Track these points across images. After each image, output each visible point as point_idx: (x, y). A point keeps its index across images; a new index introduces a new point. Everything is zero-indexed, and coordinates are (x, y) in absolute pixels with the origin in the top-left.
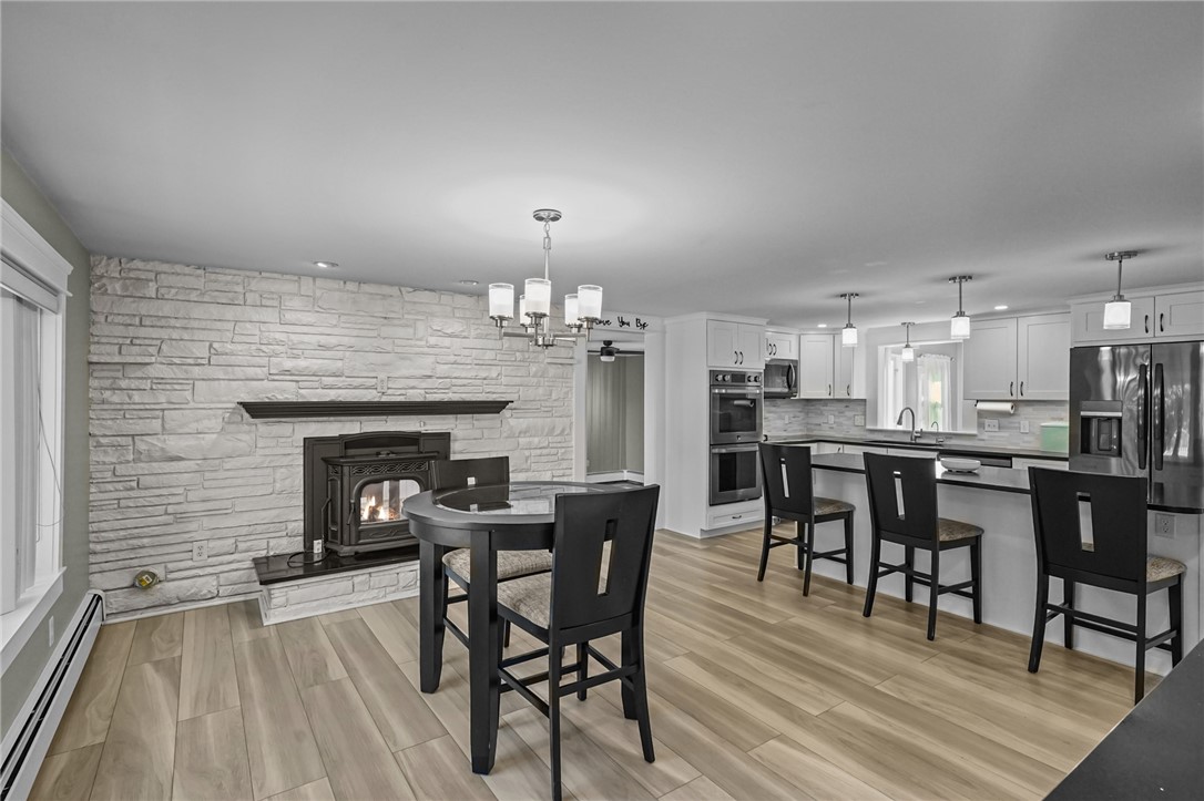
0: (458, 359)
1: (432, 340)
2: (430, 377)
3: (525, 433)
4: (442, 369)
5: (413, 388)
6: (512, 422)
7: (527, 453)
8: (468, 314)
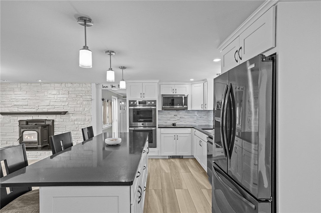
0: (56, 101)
1: (49, 96)
2: (49, 105)
3: (76, 120)
4: (52, 103)
5: (44, 108)
6: (72, 117)
7: (77, 126)
8: (59, 89)
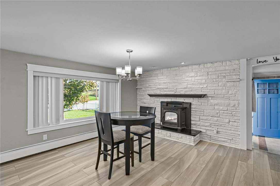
0: (194, 83)
1: (187, 79)
2: (186, 88)
4: (189, 86)
5: (182, 91)
6: (212, 101)
8: (197, 70)
